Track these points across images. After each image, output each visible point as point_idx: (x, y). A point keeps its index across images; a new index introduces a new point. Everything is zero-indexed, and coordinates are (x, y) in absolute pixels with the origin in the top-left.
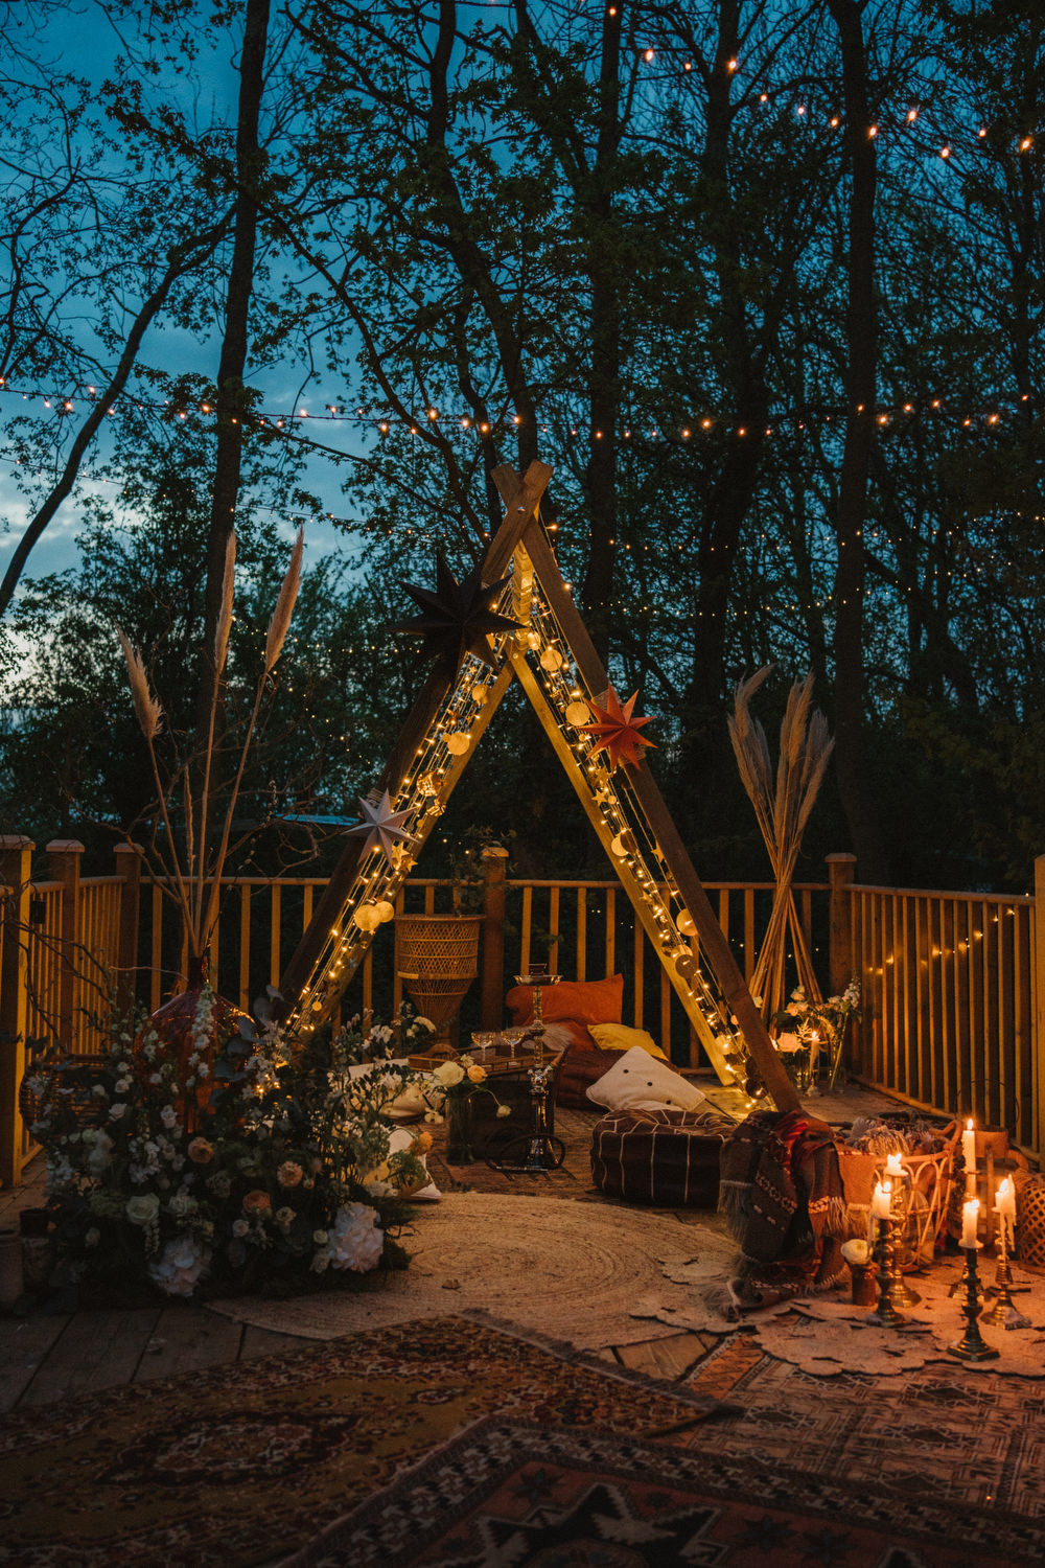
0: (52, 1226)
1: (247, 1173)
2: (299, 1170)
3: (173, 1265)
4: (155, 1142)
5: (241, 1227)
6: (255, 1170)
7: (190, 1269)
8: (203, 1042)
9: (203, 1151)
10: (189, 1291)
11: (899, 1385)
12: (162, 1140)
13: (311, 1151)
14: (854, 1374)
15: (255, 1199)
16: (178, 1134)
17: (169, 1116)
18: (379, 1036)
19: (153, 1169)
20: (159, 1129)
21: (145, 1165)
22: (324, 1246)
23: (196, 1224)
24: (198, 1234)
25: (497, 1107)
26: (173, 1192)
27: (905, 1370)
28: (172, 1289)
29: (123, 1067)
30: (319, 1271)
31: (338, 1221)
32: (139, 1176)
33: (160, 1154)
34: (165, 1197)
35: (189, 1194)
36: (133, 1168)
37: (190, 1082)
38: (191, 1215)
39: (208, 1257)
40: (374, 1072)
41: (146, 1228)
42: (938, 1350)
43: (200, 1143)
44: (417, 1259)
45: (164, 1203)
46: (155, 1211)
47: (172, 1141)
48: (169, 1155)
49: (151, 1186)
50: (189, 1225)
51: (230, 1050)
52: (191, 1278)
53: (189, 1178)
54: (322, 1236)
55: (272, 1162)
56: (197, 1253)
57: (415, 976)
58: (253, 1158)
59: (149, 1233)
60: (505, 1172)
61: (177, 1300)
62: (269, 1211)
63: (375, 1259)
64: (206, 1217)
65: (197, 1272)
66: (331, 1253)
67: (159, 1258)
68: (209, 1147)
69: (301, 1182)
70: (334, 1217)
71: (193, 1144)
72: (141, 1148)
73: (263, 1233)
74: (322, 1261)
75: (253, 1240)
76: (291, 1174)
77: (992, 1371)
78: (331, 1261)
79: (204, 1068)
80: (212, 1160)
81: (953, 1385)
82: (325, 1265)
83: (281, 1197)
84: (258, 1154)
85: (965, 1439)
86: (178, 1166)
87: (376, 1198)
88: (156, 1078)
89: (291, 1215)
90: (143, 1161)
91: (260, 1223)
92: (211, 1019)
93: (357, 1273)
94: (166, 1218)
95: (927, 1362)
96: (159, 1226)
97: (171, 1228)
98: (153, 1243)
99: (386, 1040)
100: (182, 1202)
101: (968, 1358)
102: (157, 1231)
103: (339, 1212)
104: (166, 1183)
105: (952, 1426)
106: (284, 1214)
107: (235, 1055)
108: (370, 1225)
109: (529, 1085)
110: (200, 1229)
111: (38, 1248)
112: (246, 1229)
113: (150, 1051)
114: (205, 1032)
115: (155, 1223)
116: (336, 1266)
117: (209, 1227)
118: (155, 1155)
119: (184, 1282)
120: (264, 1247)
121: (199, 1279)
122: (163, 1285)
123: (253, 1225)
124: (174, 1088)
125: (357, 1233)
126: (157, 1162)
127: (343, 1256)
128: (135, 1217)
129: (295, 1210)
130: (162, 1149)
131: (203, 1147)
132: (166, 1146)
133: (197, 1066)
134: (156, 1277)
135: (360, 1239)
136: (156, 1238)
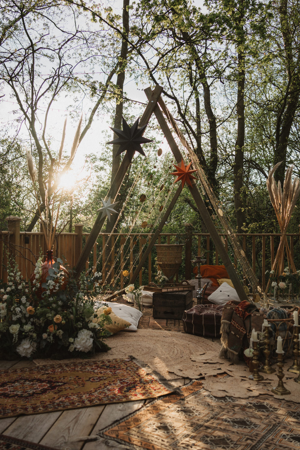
1: (49, 319)
2: (60, 318)
3: (23, 347)
4: (19, 307)
5: (45, 336)
6: (51, 318)
7: (29, 348)
8: (38, 276)
10: (29, 356)
11: (244, 402)
12: (21, 306)
14: (230, 397)
15: (51, 327)
17: (24, 299)
19: (18, 316)
20: (20, 303)
22: (72, 343)
23: (31, 334)
24: (31, 338)
26: (25, 324)
27: (250, 397)
28: (23, 355)
30: (71, 351)
32: (14, 318)
33: (21, 312)
34: (22, 325)
35: (31, 325)
36: (13, 316)
37: (34, 289)
38: (30, 331)
39: (35, 345)
41: (14, 335)
42: (268, 390)
44: (112, 350)
45: (22, 327)
46: (18, 330)
47: (25, 307)
48: (24, 312)
49: (19, 321)
50: (28, 334)
52: (30, 351)
54: (71, 340)
56: (31, 343)
58: (51, 314)
59: (15, 337)
61: (25, 358)
62: (55, 331)
63: (89, 348)
64: (34, 332)
66: (75, 346)
67: (18, 345)
68: (33, 309)
69: (61, 322)
70: (77, 334)
71: (28, 308)
72: (14, 309)
73: (52, 338)
74: (72, 348)
75: (49, 340)
76: (58, 319)
77: (284, 399)
78: (75, 348)
79: (38, 285)
81: (265, 404)
82: (73, 350)
85: (254, 425)
87: (91, 328)
88: (20, 287)
89: (62, 333)
90: (16, 314)
91: (51, 335)
92: (41, 269)
93: (84, 352)
94: (21, 332)
95: (260, 394)
97: (22, 335)
98: (15, 340)
100: (28, 327)
101: (277, 394)
102: (17, 336)
103: (79, 332)
104: (24, 321)
105: (253, 420)
106: (60, 332)
108: (88, 337)
110: (32, 336)
112: (47, 336)
113: (18, 278)
114: (39, 273)
115: (17, 333)
116: (76, 350)
117: (35, 335)
118: (19, 312)
119: (27, 353)
120: (52, 342)
121: (32, 351)
122: (20, 353)
123: (49, 335)
124: (27, 290)
125: (83, 339)
126: (20, 314)
127: (78, 347)
128: (11, 331)
129: (63, 331)
130: (21, 310)
131: (31, 309)
132: (23, 309)
133: (35, 284)
134: (18, 351)
135: (84, 341)
136: (17, 338)
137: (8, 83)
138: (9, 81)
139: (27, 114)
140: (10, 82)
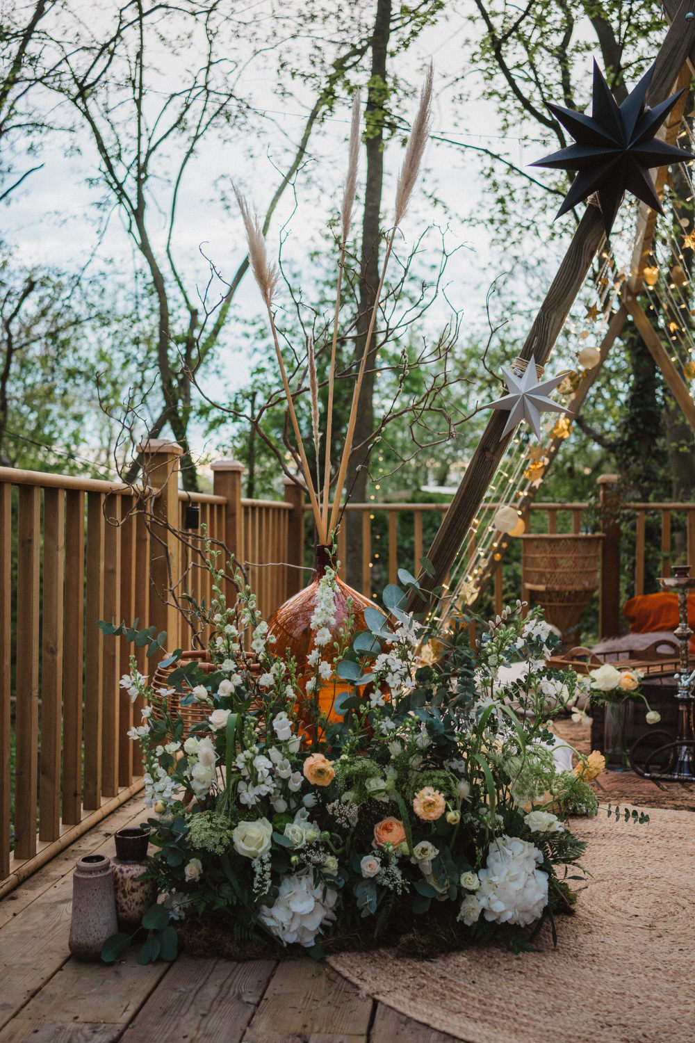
0: (152, 850)
1: (377, 797)
2: (440, 799)
3: (289, 909)
4: (268, 756)
5: (370, 865)
6: (387, 792)
7: (311, 913)
8: (323, 637)
9: (321, 772)
10: (309, 941)
12: (273, 751)
13: (455, 772)
15: (387, 829)
16: (295, 747)
17: (283, 725)
18: (535, 633)
19: (264, 789)
20: (270, 739)
21: (256, 784)
22: (473, 892)
23: (316, 858)
24: (319, 871)
25: (647, 711)
26: (290, 815)
28: (290, 938)
29: (229, 665)
30: (467, 924)
31: (490, 860)
32: (249, 796)
33: (272, 772)
34: (278, 821)
35: (310, 820)
37: (310, 685)
38: (314, 846)
39: (332, 898)
40: (529, 677)
41: (256, 862)
43: (316, 760)
45: (279, 831)
46: (267, 842)
47: (288, 755)
48: (285, 773)
49: (264, 809)
50: (308, 859)
51: (356, 647)
52: (313, 925)
53: (309, 799)
54: (469, 880)
55: (406, 785)
56: (318, 893)
57: (542, 588)
58: (384, 778)
59: (258, 870)
60: (653, 779)
61: (296, 951)
62: (405, 846)
63: (538, 911)
64: (327, 849)
65: (318, 918)
66: (484, 902)
67: (272, 898)
68: (328, 766)
69: (444, 816)
70: (486, 853)
71: (309, 762)
72: (249, 762)
73: (398, 874)
74: (470, 911)
75: (386, 882)
76: (430, 804)
78: (483, 910)
79: (326, 670)
80: (334, 781)
82: (475, 917)
83: (419, 829)
84: (391, 773)
86: (295, 786)
87: (538, 833)
88: (266, 679)
89: (433, 852)
90: (254, 780)
91: (394, 860)
92: (333, 608)
93: (516, 927)
94: (280, 853)
96: (271, 860)
97: (286, 864)
98: (262, 882)
99: (544, 638)
100: (301, 831)
102: (268, 867)
103: (492, 846)
104: (281, 806)
106: (424, 850)
107: (362, 654)
108: (530, 867)
109: (675, 689)
110: (321, 865)
111: (132, 878)
112: (377, 868)
113: (258, 646)
114: (326, 625)
115: (266, 857)
116: (489, 918)
117: (332, 863)
118: (266, 772)
119: (304, 929)
120: (400, 892)
121: (322, 926)
122: (278, 932)
123: (385, 863)
124: (290, 691)
125: (515, 879)
126: (269, 781)
127: (498, 907)
128: (243, 847)
129: (436, 846)
130: (275, 765)
131: (322, 766)
132: (279, 762)
133: (317, 666)
134: (269, 922)
135: (518, 886)
136: (268, 875)
137: (74, 101)
138: (77, 97)
139: (125, 187)
140: (79, 101)
